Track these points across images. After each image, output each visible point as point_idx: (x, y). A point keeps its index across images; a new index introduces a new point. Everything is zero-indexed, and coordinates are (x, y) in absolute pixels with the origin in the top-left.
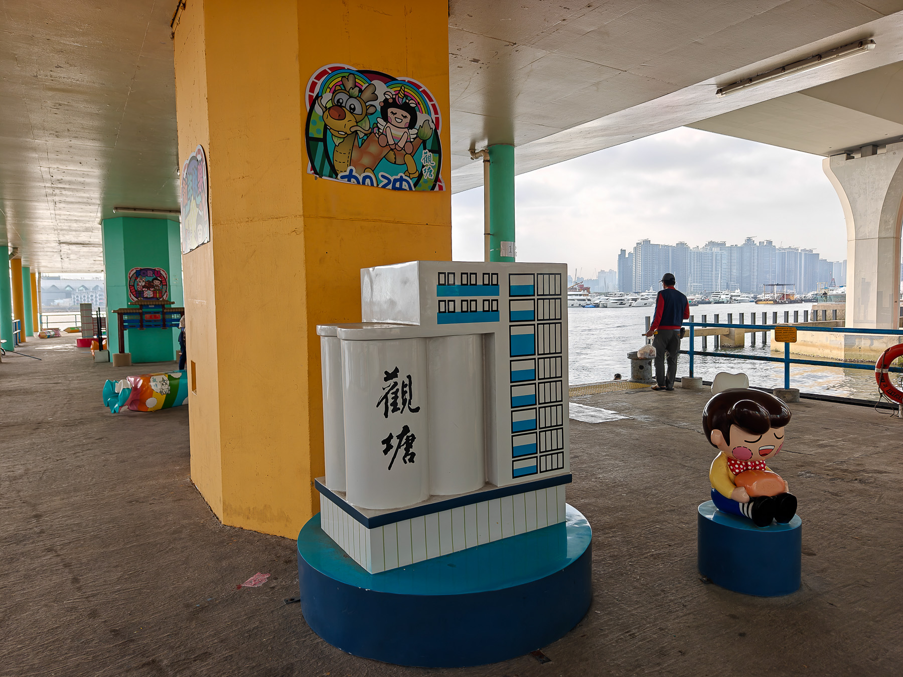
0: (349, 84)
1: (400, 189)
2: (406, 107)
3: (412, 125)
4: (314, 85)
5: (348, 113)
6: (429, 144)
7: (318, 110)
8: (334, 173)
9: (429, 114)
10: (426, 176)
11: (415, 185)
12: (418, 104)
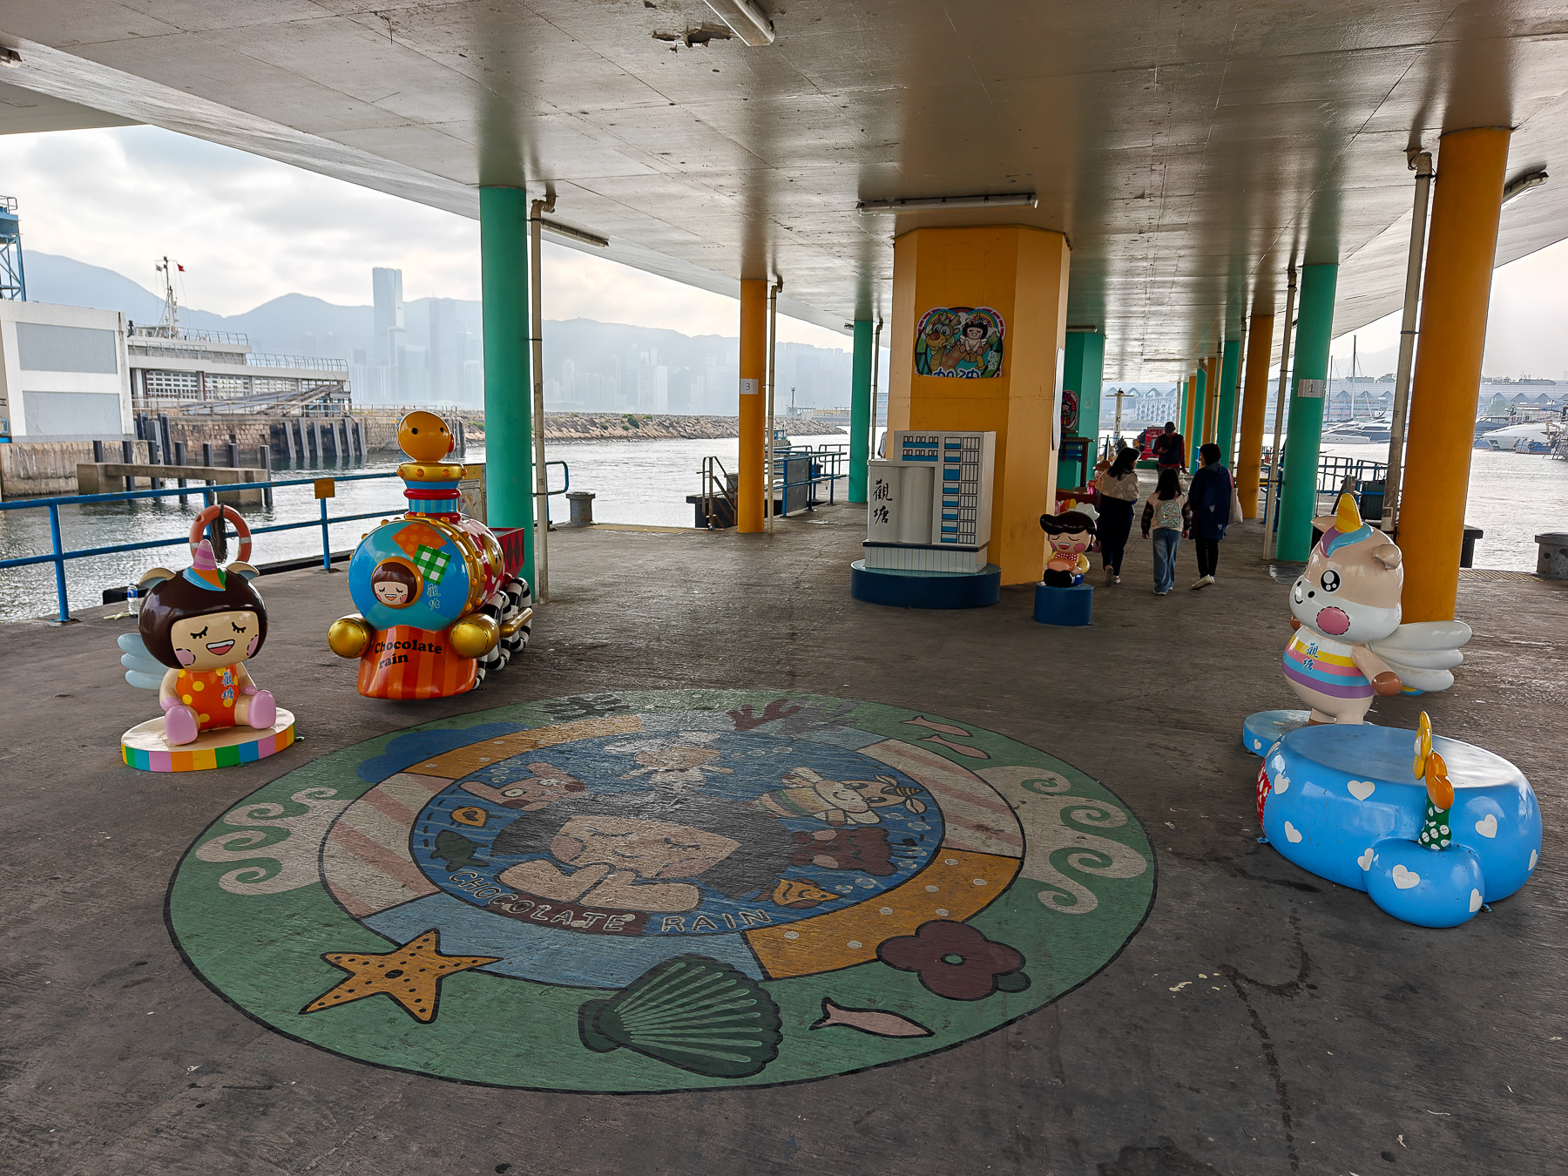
0: (943, 318)
1: (972, 377)
2: (980, 325)
3: (983, 336)
4: (922, 322)
5: (941, 336)
6: (994, 348)
7: (923, 336)
8: (930, 371)
9: (997, 327)
10: (990, 368)
11: (982, 375)
12: (989, 322)
